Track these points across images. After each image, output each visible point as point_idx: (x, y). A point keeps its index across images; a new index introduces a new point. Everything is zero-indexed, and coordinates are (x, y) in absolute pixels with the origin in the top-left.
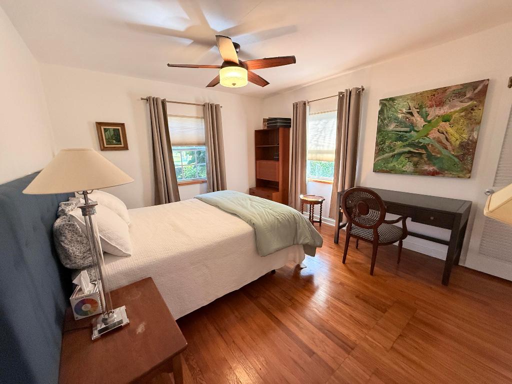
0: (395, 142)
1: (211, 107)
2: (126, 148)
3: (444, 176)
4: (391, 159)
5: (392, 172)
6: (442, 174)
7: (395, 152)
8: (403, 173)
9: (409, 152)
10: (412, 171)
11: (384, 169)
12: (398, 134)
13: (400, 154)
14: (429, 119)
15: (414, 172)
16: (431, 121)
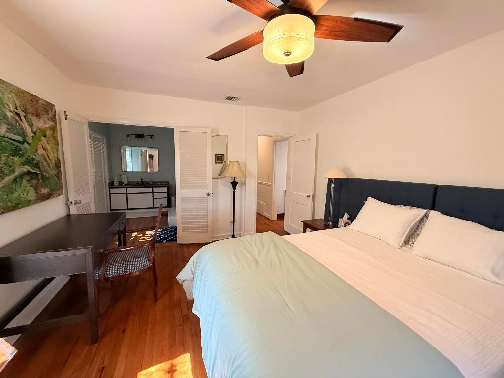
0: (12, 157)
3: (53, 197)
4: (14, 185)
5: (20, 206)
7: (16, 174)
8: (29, 203)
9: (29, 173)
10: (35, 198)
11: (9, 204)
12: (13, 145)
13: (21, 176)
14: (34, 129)
15: (37, 200)
16: (36, 132)
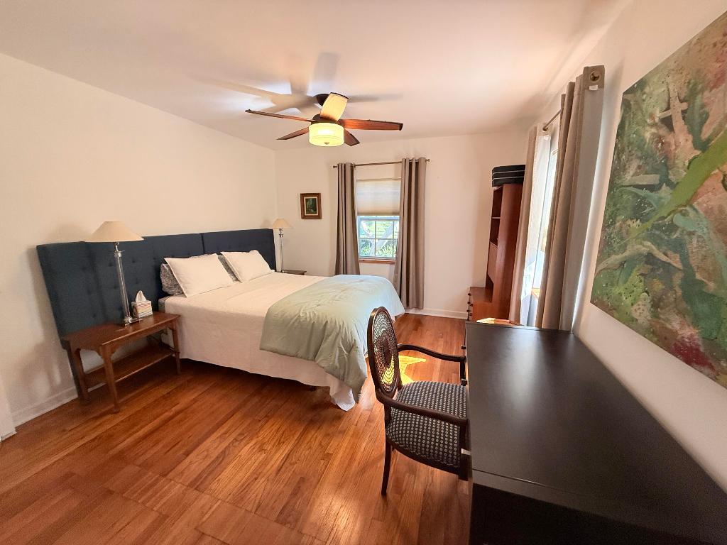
0: (629, 222)
1: (411, 164)
2: (319, 217)
3: (715, 379)
4: (618, 273)
5: (615, 313)
6: (711, 367)
7: (627, 253)
8: (631, 322)
9: (650, 258)
10: (647, 324)
11: (605, 298)
12: (637, 196)
13: (633, 262)
14: (706, 133)
15: (649, 330)
16: (709, 140)
